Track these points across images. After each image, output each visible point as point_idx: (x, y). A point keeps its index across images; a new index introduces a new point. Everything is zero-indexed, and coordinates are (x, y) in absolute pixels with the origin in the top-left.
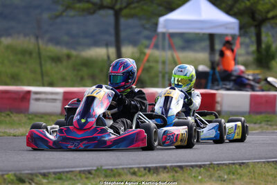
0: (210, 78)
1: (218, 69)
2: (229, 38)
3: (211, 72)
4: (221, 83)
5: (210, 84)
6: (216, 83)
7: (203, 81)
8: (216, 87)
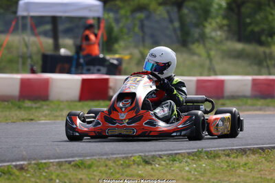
0: (74, 63)
2: (91, 21)
3: (75, 57)
4: (85, 68)
5: (73, 69)
6: (80, 67)
7: (66, 66)
8: (80, 71)
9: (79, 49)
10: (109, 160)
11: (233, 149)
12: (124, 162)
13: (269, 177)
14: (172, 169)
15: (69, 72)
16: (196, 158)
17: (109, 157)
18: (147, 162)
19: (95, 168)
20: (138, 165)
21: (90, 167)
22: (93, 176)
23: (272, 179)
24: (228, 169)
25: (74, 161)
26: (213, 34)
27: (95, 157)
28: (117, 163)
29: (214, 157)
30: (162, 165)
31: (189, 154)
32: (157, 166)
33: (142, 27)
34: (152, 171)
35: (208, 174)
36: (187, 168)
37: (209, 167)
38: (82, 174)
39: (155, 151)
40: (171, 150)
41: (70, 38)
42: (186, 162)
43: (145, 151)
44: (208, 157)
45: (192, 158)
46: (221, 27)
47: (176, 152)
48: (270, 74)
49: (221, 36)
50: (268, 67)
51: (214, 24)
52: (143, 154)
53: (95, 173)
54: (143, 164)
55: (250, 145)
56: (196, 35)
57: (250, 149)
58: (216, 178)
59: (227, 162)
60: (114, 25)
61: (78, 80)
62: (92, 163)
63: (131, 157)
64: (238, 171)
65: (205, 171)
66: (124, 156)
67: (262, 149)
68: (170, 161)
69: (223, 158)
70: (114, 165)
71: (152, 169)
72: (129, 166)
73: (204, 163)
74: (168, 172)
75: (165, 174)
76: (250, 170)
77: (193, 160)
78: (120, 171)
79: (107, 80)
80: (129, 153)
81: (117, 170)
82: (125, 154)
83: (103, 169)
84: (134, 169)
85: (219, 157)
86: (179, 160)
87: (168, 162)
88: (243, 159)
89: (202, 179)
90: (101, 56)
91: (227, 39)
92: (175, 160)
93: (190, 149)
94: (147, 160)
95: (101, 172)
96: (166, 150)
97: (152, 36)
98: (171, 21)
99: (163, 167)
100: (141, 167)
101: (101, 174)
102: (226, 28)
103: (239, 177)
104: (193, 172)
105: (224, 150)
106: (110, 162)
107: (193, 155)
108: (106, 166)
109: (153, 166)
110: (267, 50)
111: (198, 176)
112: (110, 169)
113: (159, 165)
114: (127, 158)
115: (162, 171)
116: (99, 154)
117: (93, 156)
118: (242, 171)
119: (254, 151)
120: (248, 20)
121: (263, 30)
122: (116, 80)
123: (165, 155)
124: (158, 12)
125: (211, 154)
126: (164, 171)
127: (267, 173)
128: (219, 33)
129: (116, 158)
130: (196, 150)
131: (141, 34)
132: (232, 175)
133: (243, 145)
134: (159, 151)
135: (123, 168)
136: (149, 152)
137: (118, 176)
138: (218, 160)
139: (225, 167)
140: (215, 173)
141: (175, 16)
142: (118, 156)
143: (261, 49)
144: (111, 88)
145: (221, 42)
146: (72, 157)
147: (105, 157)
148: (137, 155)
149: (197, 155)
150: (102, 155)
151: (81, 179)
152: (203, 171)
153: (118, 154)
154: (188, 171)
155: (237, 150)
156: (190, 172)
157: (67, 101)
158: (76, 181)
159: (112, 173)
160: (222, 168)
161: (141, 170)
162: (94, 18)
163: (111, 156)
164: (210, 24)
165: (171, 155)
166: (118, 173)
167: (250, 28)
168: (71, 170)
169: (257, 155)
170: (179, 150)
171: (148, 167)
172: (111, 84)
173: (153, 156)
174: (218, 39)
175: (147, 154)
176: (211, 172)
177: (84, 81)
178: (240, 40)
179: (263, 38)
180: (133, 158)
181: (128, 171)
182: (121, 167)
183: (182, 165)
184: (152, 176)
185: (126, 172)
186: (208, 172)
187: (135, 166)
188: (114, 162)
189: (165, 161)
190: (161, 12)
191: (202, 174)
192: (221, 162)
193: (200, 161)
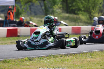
0: (5, 23)
1: (7, 19)
3: (5, 21)
7: (2, 24)
8: (7, 26)
9: (6, 18)
10: (16, 59)
11: (63, 54)
12: (22, 60)
13: (76, 64)
14: (40, 62)
15: (3, 26)
16: (49, 58)
17: (16, 58)
18: (30, 60)
19: (11, 63)
20: (27, 61)
21: (8, 62)
22: (10, 66)
23: (78, 65)
24: (61, 61)
25: (2, 60)
26: (57, 11)
27: (10, 59)
28: (19, 60)
29: (56, 57)
30: (36, 61)
31: (46, 56)
32: (34, 61)
33: (30, 9)
34: (32, 63)
35: (54, 64)
36: (46, 62)
37: (54, 61)
38: (5, 65)
39: (34, 56)
40: (40, 55)
41: (3, 14)
42: (45, 59)
43: (30, 56)
44: (54, 57)
45: (47, 58)
46: (60, 8)
47: (41, 56)
48: (79, 25)
49: (60, 11)
50: (78, 23)
51: (57, 7)
52: (29, 57)
53: (10, 65)
54: (29, 60)
55: (70, 52)
56: (51, 11)
57: (69, 54)
58: (57, 65)
59: (61, 59)
60: (19, 8)
61: (6, 29)
62: (10, 61)
63: (24, 58)
64: (65, 62)
65: (52, 62)
66: (21, 58)
67: (74, 54)
68: (39, 59)
69: (59, 57)
70: (18, 61)
71: (32, 62)
72: (23, 62)
73: (52, 60)
74: (38, 63)
75: (37, 64)
76: (69, 62)
77: (48, 58)
78: (20, 63)
79: (17, 29)
80: (24, 57)
81: (19, 63)
82: (22, 57)
83: (14, 63)
84: (25, 63)
85: (58, 57)
86: (43, 59)
87: (38, 59)
88: (67, 58)
89: (51, 66)
90: (15, 20)
91: (62, 12)
92: (41, 59)
93: (47, 54)
94: (30, 59)
95: (13, 64)
96: (38, 55)
97: (35, 12)
98: (41, 6)
99: (36, 62)
100: (28, 62)
101: (13, 65)
102: (61, 8)
103: (65, 64)
104: (48, 63)
105: (60, 55)
106: (16, 60)
107: (48, 57)
108: (15, 62)
109: (33, 61)
110: (78, 16)
111: (50, 65)
112: (16, 63)
113: (35, 61)
114: (22, 58)
115: (36, 63)
116: (12, 57)
117: (10, 58)
118: (66, 62)
119: (71, 55)
120: (70, 5)
121: (76, 9)
122: (20, 29)
123: (37, 57)
124: (36, 3)
125: (55, 56)
126: (37, 63)
127: (76, 63)
128: (59, 10)
129: (19, 59)
130: (49, 55)
131: (30, 11)
132: (62, 64)
133: (67, 52)
134: (35, 56)
135: (21, 62)
136: (31, 56)
137: (19, 65)
138: (57, 58)
139: (60, 61)
140: (56, 63)
141: (42, 4)
142: (19, 58)
143: (75, 16)
144: (18, 32)
145: (60, 14)
146: (2, 59)
147: (14, 58)
148: (27, 57)
149: (49, 57)
150: (13, 58)
151: (5, 67)
152: (51, 62)
153: (19, 57)
154: (46, 63)
155: (64, 54)
156: (47, 63)
157: (2, 37)
158: (3, 68)
159: (17, 64)
160: (59, 61)
161: (28, 63)
162: (12, 6)
163: (17, 58)
164: (56, 7)
165: (40, 57)
166: (19, 64)
167: (71, 8)
168: (1, 63)
169: (72, 56)
170: (43, 55)
171: (31, 62)
172: (18, 31)
173: (33, 58)
174: (59, 12)
175: (30, 57)
176: (54, 63)
177: (8, 30)
178: (67, 13)
179: (76, 12)
180: (25, 58)
181: (23, 63)
182: (20, 62)
183: (44, 60)
184: (32, 65)
185: (22, 64)
186: (53, 63)
187: (26, 62)
188: (18, 60)
189: (37, 59)
190: (37, 3)
191: (51, 64)
192: (59, 59)
193: (51, 59)
